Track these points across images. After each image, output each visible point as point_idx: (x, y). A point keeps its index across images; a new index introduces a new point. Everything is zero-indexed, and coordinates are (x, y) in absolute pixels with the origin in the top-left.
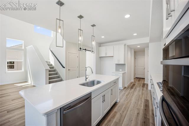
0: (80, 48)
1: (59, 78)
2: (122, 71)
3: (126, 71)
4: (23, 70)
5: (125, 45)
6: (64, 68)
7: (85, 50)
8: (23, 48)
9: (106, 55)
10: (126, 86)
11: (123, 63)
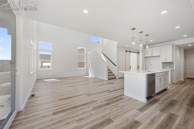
0: (126, 51)
1: (111, 73)
2: (170, 68)
3: (174, 69)
4: (85, 67)
5: (173, 45)
6: (116, 66)
7: (130, 51)
8: (85, 53)
9: (152, 55)
10: (175, 82)
11: (171, 61)
